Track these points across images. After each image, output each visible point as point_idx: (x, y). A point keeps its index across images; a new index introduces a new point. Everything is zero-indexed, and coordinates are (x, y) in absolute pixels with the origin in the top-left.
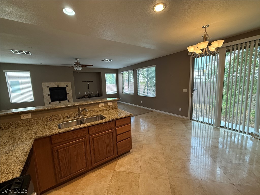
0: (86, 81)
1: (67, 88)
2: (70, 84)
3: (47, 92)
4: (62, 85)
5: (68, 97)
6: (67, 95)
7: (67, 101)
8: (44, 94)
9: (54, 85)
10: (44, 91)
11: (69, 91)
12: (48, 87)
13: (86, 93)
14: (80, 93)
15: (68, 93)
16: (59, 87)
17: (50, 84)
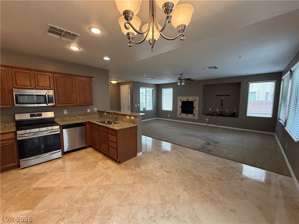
0: (220, 96)
1: (194, 102)
2: (198, 98)
3: (180, 104)
4: (191, 99)
5: (194, 112)
6: (194, 109)
7: (193, 115)
8: (178, 106)
9: (185, 99)
10: (178, 104)
11: (196, 105)
12: (181, 100)
13: (217, 110)
14: (210, 109)
15: (195, 108)
16: (189, 101)
17: (182, 98)
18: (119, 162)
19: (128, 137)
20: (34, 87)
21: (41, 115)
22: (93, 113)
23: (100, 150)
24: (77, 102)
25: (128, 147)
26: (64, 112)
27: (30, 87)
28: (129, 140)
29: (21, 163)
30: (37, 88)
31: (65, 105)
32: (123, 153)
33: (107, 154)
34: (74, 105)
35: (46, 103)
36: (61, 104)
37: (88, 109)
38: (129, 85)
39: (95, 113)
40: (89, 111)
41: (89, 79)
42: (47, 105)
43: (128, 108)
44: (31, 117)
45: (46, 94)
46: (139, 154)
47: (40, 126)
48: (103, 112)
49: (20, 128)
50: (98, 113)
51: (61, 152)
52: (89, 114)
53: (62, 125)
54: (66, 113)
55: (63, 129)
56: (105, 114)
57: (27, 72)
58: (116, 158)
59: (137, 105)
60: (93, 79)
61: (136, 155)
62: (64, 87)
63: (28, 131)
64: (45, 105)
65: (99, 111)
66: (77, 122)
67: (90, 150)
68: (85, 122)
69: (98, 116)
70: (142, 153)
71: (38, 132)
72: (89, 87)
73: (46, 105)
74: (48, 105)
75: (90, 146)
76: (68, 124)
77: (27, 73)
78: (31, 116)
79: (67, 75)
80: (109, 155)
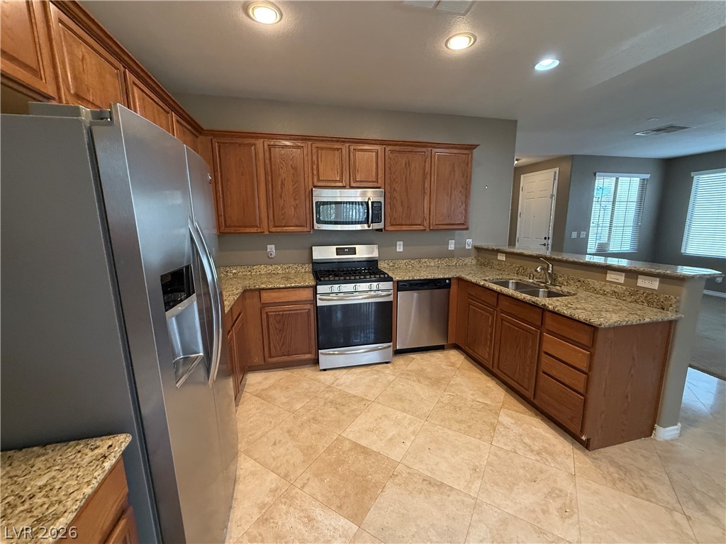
18: (586, 445)
19: (634, 359)
20: (348, 184)
21: (353, 251)
22: (461, 253)
23: (495, 370)
24: (431, 222)
25: (627, 397)
26: (398, 247)
27: (340, 184)
28: (632, 372)
29: (321, 357)
30: (353, 185)
31: (404, 228)
32: (603, 416)
33: (529, 394)
34: (422, 228)
35: (368, 223)
36: (396, 225)
37: (450, 241)
38: (557, 170)
39: (466, 254)
40: (451, 247)
41: (466, 152)
42: (369, 227)
43: (545, 242)
44: (337, 255)
45: (369, 199)
46: (665, 433)
47: (355, 279)
48: (493, 250)
49: (322, 279)
50: (474, 252)
51: (392, 348)
52: (451, 255)
53: (398, 282)
54: (401, 250)
55: (398, 291)
56: (502, 257)
57: (336, 147)
58: (575, 428)
59: (579, 235)
60: (475, 151)
61: (649, 432)
62: (404, 180)
63: (336, 288)
64: (365, 227)
65: (478, 249)
66: (430, 277)
67: (455, 356)
68: (449, 279)
69: (474, 262)
70: (678, 432)
71: (352, 292)
72: (463, 176)
73: (367, 228)
74: (371, 228)
75: (456, 347)
76: (411, 279)
77: (338, 149)
78: (339, 252)
79: (414, 146)
80: (535, 402)
